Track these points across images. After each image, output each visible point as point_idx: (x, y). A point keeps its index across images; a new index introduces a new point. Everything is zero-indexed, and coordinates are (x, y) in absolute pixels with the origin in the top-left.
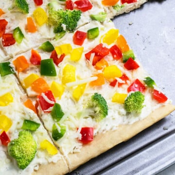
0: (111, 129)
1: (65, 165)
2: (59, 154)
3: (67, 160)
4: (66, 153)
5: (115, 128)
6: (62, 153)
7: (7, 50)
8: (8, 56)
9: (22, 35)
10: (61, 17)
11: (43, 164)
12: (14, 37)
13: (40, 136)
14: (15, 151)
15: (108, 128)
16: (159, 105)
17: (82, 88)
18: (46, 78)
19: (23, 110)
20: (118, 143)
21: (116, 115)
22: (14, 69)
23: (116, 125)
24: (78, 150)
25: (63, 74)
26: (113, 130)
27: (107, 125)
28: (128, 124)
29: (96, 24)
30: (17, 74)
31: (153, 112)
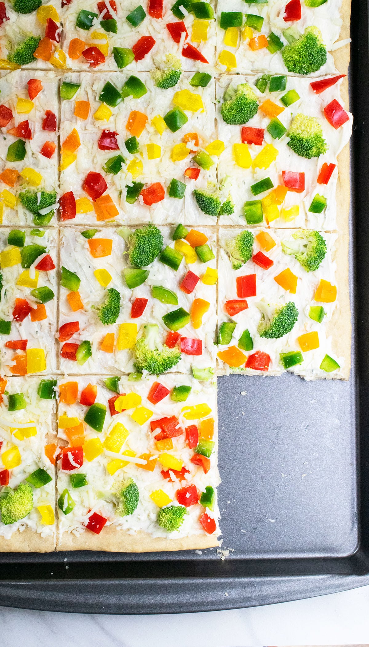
0: (128, 530)
1: (52, 545)
2: (54, 528)
3: (58, 539)
4: (61, 531)
5: (131, 532)
6: (58, 527)
7: (62, 364)
8: (59, 372)
9: (89, 352)
10: (146, 361)
11: (31, 529)
12: (76, 355)
13: (44, 495)
14: (3, 508)
15: (125, 527)
16: (201, 532)
17: (122, 464)
18: (88, 427)
19: (40, 454)
20: (125, 552)
21: (144, 517)
22: (57, 394)
23: (135, 529)
24: (78, 535)
25: (110, 434)
26: (129, 533)
27: (127, 521)
28: (149, 535)
29: (191, 381)
30: (58, 401)
31: (187, 537)
